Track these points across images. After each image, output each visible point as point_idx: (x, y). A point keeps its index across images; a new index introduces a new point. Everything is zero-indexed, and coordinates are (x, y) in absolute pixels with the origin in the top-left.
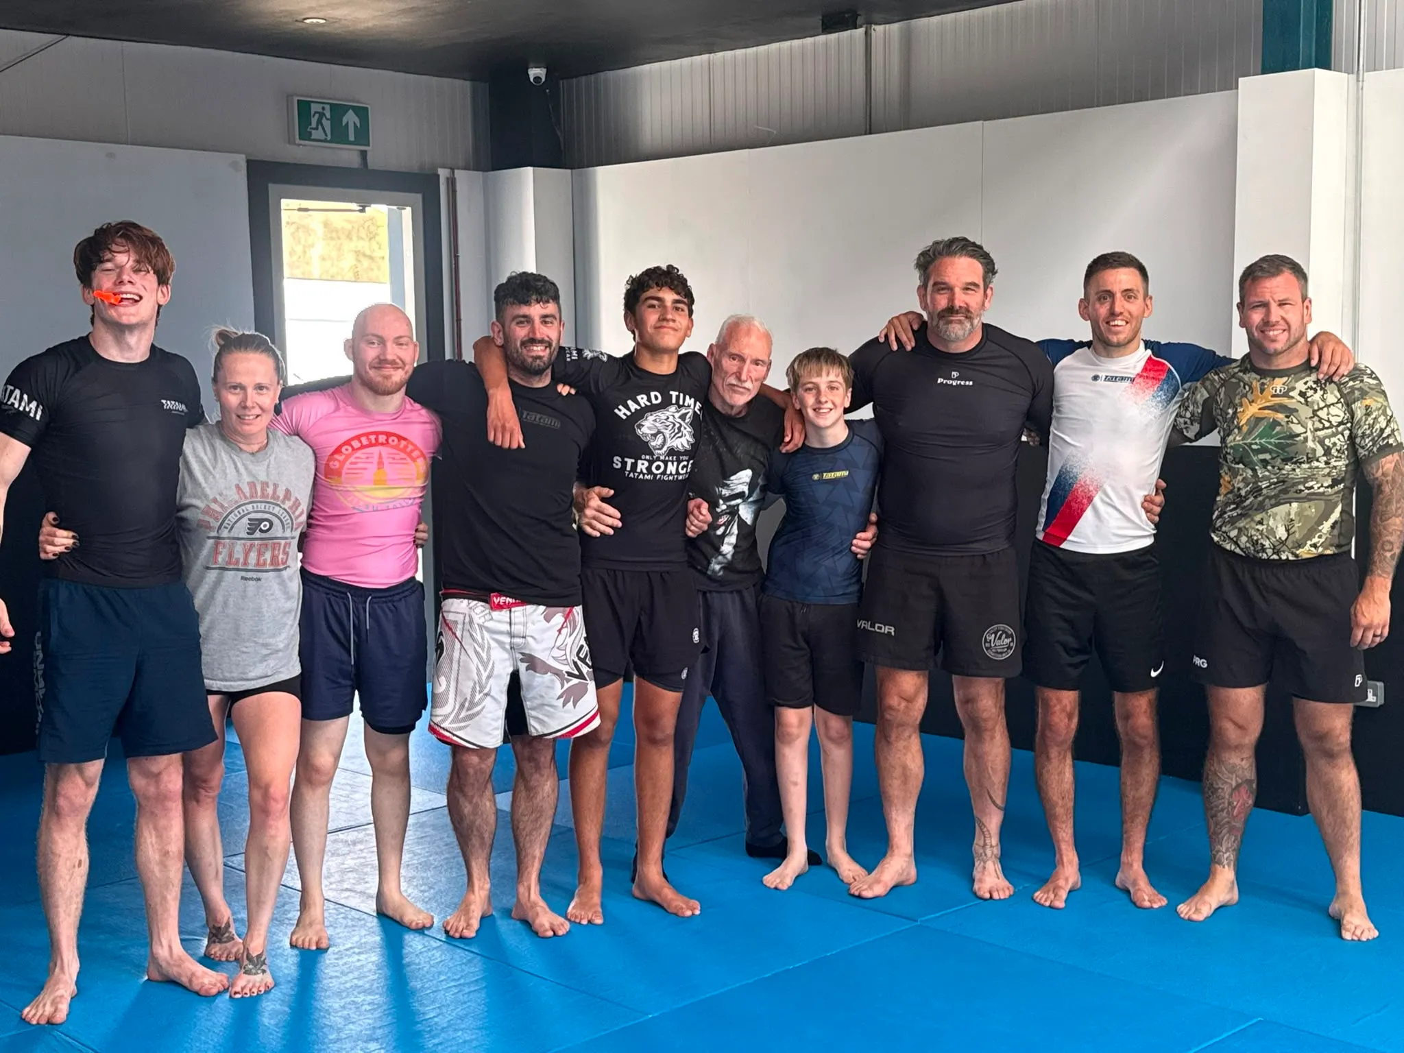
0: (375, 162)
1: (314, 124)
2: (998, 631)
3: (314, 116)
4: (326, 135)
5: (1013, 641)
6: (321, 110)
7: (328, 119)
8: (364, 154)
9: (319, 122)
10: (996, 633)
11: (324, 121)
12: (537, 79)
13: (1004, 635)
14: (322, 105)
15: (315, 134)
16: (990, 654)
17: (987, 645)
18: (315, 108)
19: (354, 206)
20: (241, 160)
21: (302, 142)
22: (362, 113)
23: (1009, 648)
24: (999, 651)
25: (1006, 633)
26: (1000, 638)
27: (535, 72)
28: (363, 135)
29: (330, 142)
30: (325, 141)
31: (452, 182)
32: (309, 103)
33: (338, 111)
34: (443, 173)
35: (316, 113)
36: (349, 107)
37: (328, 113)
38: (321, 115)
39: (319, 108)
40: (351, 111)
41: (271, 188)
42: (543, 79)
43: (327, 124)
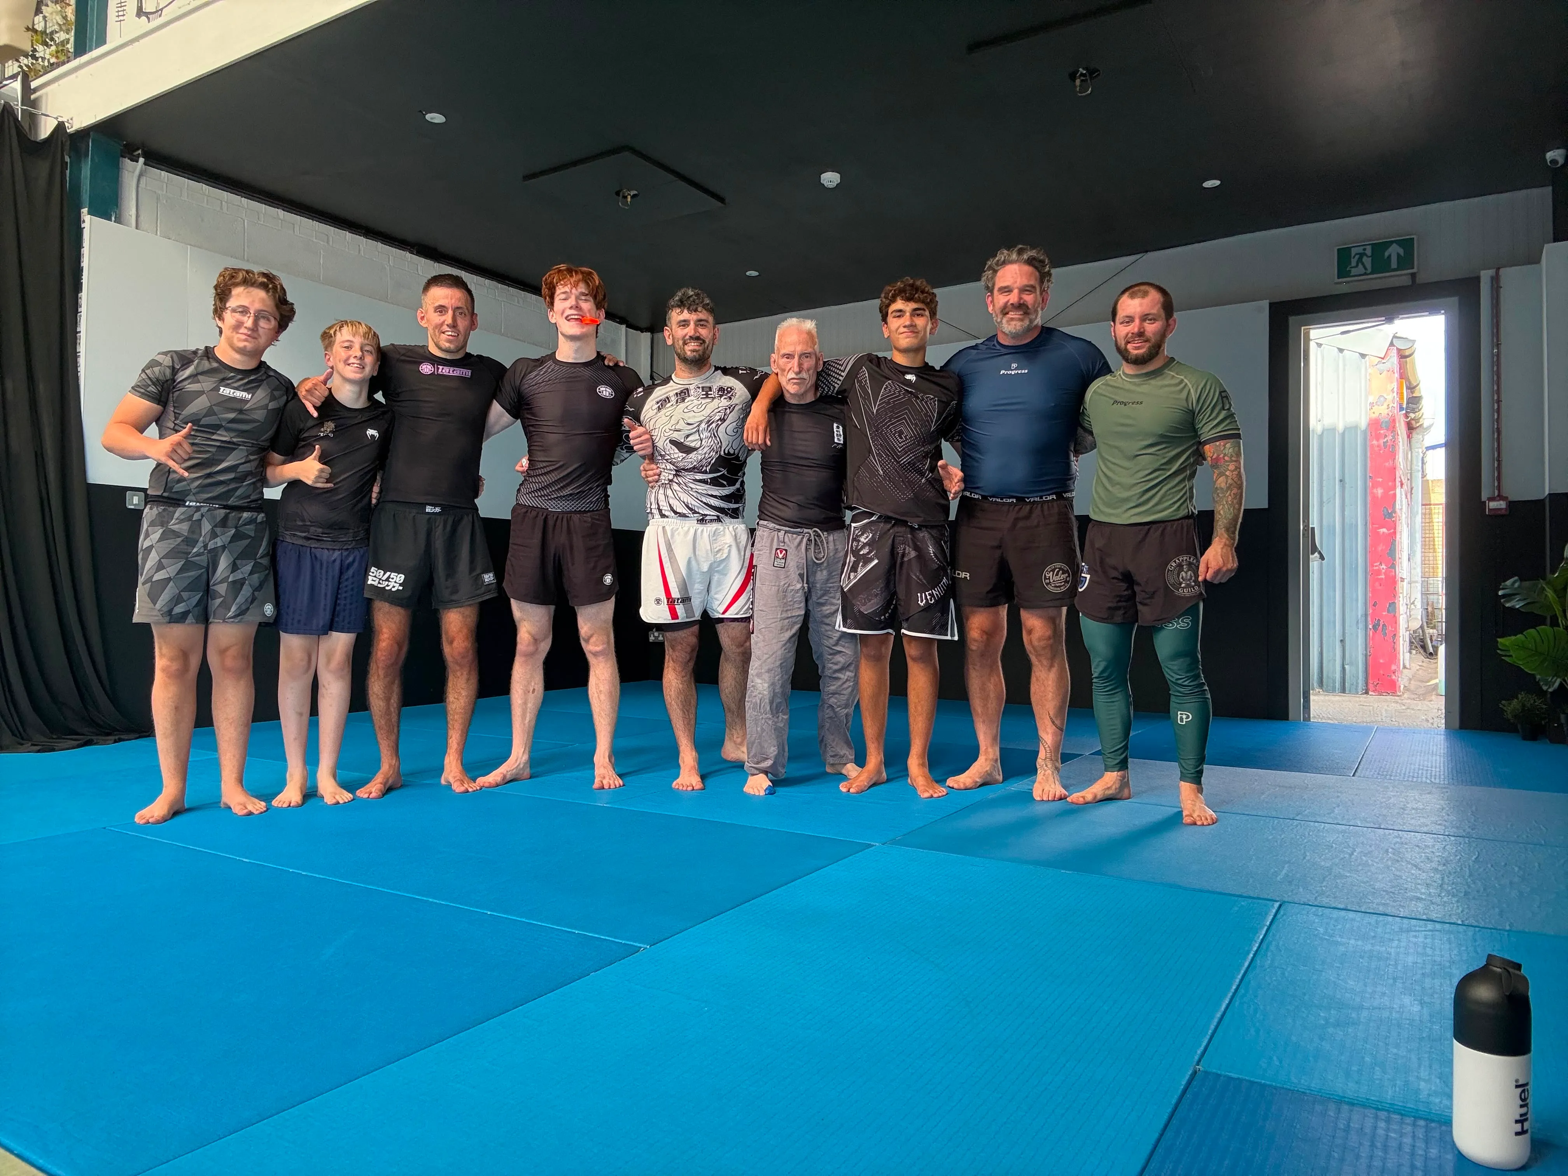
0: (1429, 278)
1: (1354, 263)
2: (1055, 569)
3: (1354, 257)
4: (1366, 269)
5: (1069, 576)
6: (1362, 251)
7: (1368, 257)
8: (1413, 275)
9: (1360, 260)
10: (1053, 571)
11: (1365, 259)
13: (1061, 572)
14: (1362, 248)
15: (1354, 271)
16: (1050, 588)
17: (1047, 581)
18: (1356, 251)
21: (1340, 280)
23: (1066, 582)
24: (1057, 585)
25: (1063, 570)
26: (1057, 575)
28: (1409, 261)
29: (1371, 273)
30: (1365, 274)
31: (1496, 278)
32: (1350, 248)
34: (1486, 276)
35: (1357, 254)
36: (1392, 242)
37: (1369, 251)
38: (1362, 255)
39: (1360, 250)
40: (1394, 245)
41: (1292, 320)
42: (1561, 161)
43: (1367, 261)
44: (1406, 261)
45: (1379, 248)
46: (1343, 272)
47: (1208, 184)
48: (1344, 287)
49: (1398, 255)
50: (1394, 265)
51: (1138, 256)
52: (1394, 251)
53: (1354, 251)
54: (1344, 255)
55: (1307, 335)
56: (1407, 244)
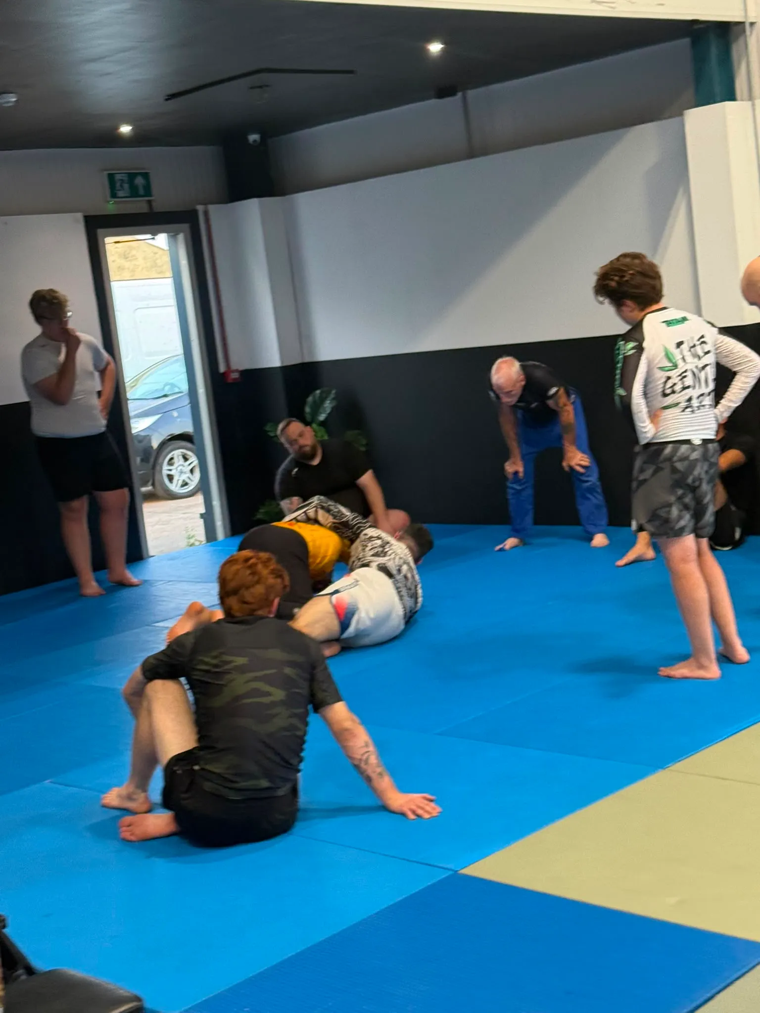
0: (158, 207)
6: (122, 178)
7: (126, 183)
8: (149, 202)
9: (121, 186)
11: (124, 184)
12: (255, 141)
14: (122, 175)
18: (118, 177)
19: (149, 236)
20: (80, 216)
22: (146, 176)
27: (253, 137)
28: (148, 191)
31: (206, 213)
33: (132, 176)
34: (200, 208)
35: (119, 180)
36: (137, 174)
40: (139, 176)
42: (259, 141)
52: (140, 181)
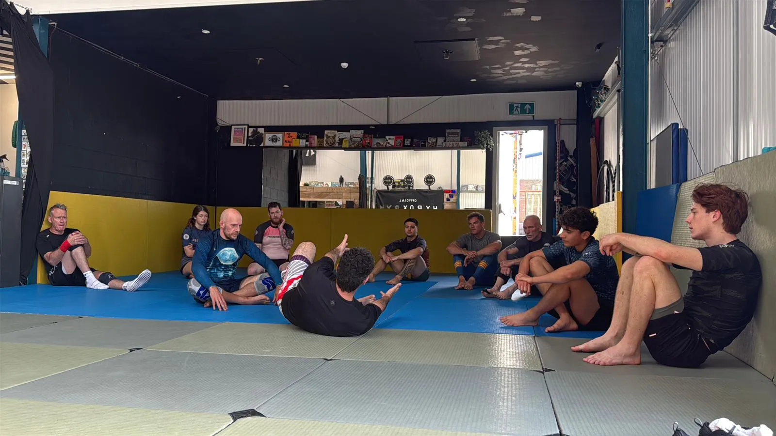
0: (536, 118)
1: (514, 110)
3: (515, 107)
4: (518, 112)
8: (533, 116)
9: (516, 109)
12: (578, 86)
15: (514, 113)
21: (510, 115)
29: (520, 114)
30: (518, 114)
32: (513, 104)
36: (527, 104)
37: (519, 106)
38: (517, 107)
39: (517, 105)
40: (528, 105)
41: (494, 128)
42: (580, 86)
43: (519, 109)
44: (532, 111)
45: (523, 105)
46: (511, 113)
47: (473, 80)
48: (512, 118)
49: (529, 109)
50: (527, 112)
51: (440, 97)
52: (528, 107)
53: (515, 105)
54: (511, 106)
55: (499, 133)
56: (532, 105)
